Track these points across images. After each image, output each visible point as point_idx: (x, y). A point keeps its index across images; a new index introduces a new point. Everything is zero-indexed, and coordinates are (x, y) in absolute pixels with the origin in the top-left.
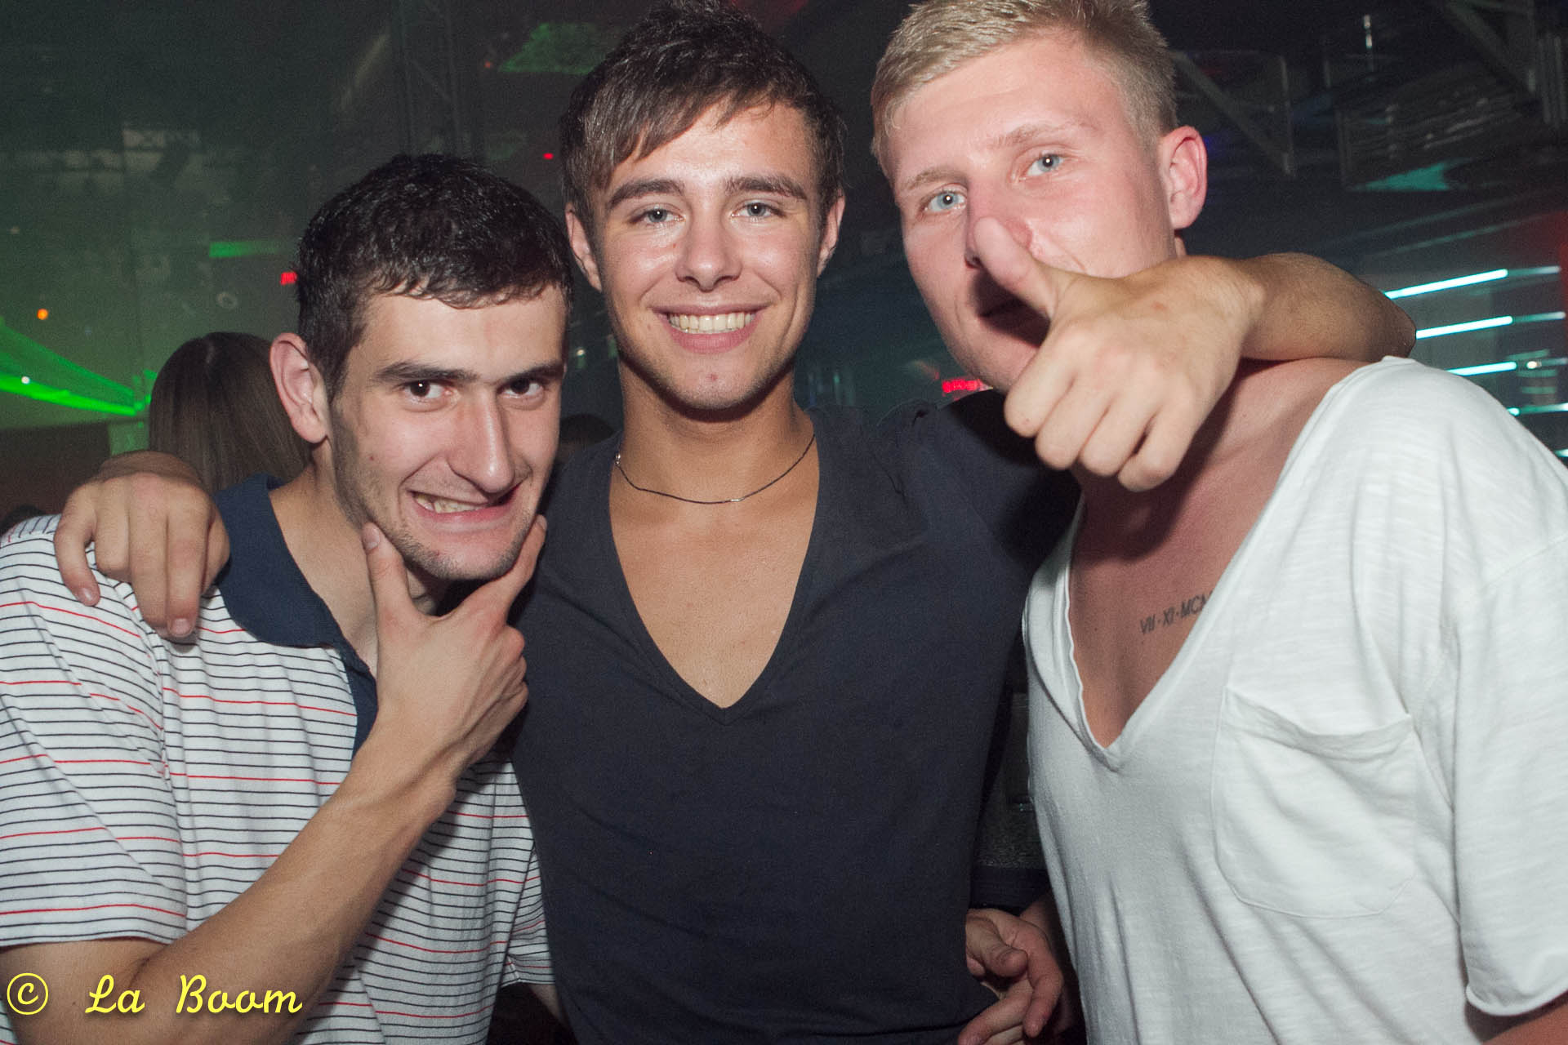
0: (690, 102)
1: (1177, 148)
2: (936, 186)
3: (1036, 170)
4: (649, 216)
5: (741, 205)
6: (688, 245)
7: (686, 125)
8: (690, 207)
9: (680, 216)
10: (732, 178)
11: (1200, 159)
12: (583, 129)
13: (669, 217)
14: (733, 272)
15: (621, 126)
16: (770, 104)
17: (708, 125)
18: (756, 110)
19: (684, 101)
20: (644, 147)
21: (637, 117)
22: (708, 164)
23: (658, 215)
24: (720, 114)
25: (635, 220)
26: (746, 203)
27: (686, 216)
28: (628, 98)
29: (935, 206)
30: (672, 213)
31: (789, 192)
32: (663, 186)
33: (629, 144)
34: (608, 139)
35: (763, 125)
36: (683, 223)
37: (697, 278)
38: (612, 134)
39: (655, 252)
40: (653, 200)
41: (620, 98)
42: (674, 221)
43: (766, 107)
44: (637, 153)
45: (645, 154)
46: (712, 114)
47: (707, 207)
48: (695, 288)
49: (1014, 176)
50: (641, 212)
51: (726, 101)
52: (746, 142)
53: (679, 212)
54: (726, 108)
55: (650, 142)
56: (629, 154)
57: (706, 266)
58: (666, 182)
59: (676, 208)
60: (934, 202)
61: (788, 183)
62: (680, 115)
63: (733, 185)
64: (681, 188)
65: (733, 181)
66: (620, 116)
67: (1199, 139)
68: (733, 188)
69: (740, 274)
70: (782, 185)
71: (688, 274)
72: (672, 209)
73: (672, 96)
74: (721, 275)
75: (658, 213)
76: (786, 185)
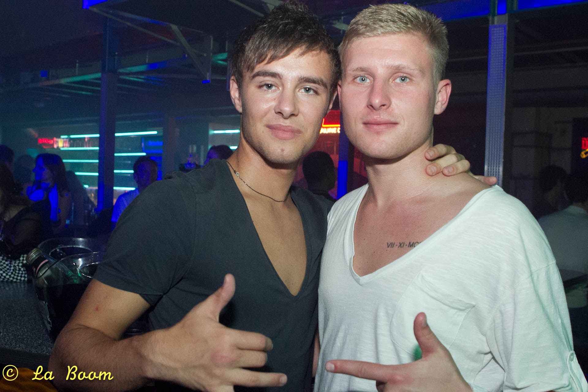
0: (290, 45)
1: (443, 87)
2: (362, 73)
3: (398, 80)
4: (266, 86)
5: (303, 87)
6: (280, 100)
7: (287, 54)
8: (283, 85)
9: (278, 88)
10: (301, 77)
11: (449, 92)
12: (245, 48)
13: (274, 88)
14: (295, 113)
15: (261, 50)
16: (319, 50)
17: (295, 55)
18: (314, 52)
19: (288, 45)
20: (270, 59)
21: (268, 47)
22: (293, 70)
23: (269, 86)
24: (301, 52)
25: (260, 87)
26: (305, 87)
27: (280, 88)
28: (265, 39)
29: (358, 80)
30: (275, 86)
31: (322, 84)
32: (274, 75)
33: (263, 57)
34: (255, 54)
35: (316, 58)
36: (279, 91)
37: (282, 113)
38: (257, 53)
39: (267, 101)
40: (269, 80)
41: (262, 39)
42: (275, 90)
43: (318, 52)
44: (266, 61)
45: (269, 62)
46: (297, 51)
47: (289, 86)
48: (281, 117)
49: (391, 80)
50: (263, 83)
51: (304, 47)
52: (309, 64)
53: (278, 86)
54: (303, 50)
55: (272, 57)
56: (263, 61)
57: (287, 109)
58: (276, 74)
59: (277, 84)
60: (358, 78)
61: (322, 81)
62: (285, 50)
63: (301, 79)
64: (281, 77)
65: (302, 78)
66: (261, 46)
67: (450, 85)
68: (301, 81)
69: (298, 114)
70: (320, 82)
71: (279, 111)
72: (276, 85)
73: (283, 42)
74: (292, 113)
75: (270, 85)
76: (321, 81)
